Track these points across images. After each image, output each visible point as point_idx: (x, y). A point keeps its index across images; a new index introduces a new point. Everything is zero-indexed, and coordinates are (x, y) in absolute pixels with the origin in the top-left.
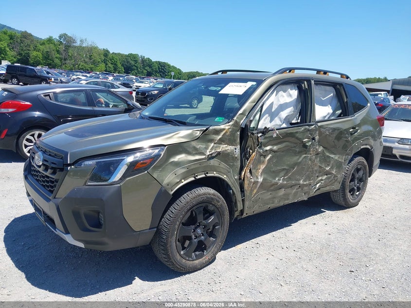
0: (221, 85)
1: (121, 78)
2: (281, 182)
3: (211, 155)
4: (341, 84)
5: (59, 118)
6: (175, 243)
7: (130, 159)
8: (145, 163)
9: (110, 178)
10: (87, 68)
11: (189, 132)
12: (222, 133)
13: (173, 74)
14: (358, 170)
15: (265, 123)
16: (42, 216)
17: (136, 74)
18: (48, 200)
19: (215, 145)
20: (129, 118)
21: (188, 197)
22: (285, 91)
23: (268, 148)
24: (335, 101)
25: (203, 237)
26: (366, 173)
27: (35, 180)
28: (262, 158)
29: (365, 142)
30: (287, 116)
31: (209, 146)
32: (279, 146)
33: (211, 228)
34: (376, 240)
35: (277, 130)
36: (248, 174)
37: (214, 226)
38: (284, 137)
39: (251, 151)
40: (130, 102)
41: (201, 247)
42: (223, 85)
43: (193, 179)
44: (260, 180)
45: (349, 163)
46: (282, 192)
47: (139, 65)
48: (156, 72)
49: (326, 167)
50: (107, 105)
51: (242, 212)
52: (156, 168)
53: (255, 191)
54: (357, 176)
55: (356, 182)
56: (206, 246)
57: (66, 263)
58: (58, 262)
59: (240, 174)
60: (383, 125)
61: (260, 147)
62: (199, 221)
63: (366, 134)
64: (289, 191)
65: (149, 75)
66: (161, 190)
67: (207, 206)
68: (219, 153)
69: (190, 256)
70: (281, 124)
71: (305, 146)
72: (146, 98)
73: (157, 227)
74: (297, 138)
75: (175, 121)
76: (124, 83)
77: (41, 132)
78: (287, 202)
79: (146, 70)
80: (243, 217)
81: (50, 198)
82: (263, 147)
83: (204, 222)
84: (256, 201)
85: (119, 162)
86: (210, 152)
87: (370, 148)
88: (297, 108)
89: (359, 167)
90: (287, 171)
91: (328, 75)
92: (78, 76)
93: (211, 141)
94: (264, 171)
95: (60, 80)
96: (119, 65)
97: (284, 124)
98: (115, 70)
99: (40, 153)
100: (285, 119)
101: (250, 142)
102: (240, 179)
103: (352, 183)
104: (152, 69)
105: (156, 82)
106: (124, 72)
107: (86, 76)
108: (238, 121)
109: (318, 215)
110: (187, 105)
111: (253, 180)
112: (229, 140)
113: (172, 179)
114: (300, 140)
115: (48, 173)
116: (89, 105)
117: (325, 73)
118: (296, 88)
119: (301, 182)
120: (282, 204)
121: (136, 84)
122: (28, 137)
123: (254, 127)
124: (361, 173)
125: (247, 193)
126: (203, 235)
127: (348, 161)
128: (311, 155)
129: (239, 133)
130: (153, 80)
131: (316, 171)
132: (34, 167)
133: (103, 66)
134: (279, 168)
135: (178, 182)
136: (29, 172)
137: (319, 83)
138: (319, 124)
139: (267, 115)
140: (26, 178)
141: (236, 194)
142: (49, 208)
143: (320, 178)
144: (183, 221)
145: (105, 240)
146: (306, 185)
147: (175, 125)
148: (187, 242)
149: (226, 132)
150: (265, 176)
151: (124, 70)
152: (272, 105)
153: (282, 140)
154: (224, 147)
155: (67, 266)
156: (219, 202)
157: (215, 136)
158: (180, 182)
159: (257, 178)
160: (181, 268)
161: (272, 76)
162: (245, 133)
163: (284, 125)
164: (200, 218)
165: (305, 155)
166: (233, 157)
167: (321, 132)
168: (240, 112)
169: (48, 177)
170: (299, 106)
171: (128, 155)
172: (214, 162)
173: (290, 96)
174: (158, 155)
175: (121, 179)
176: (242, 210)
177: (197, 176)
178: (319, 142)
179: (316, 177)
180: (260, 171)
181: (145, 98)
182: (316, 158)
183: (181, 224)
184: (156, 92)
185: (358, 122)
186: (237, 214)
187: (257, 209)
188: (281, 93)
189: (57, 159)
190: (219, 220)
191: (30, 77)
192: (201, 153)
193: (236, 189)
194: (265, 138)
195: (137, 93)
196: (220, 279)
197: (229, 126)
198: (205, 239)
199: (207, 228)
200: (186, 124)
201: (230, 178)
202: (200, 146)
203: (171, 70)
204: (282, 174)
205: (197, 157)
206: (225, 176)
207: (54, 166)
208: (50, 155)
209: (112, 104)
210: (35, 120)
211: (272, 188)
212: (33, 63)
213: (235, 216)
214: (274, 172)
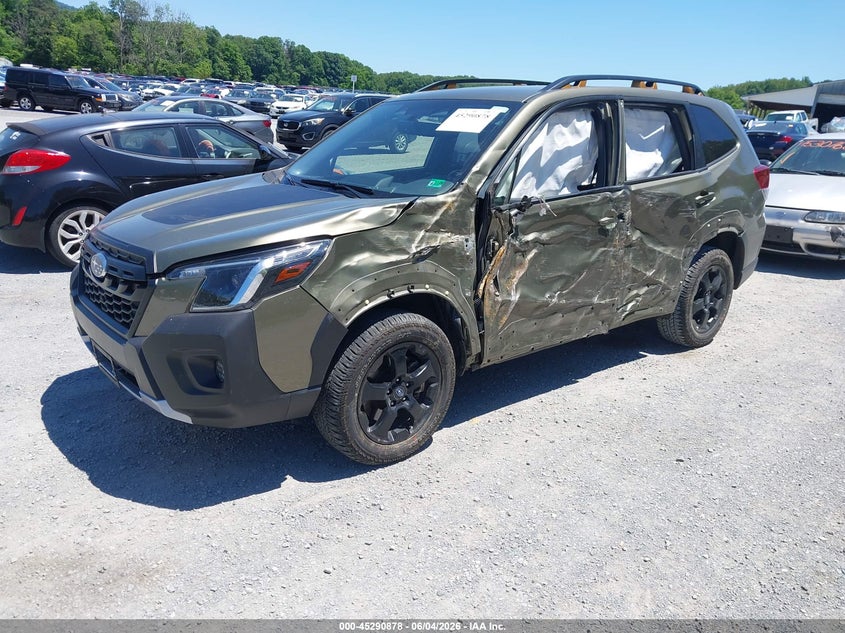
0: (442, 113)
1: (246, 92)
2: (554, 300)
3: (420, 252)
4: (681, 106)
5: (126, 182)
6: (355, 413)
7: (268, 263)
8: (296, 270)
9: (232, 299)
10: (175, 70)
11: (377, 209)
12: (441, 211)
13: (354, 79)
14: (712, 276)
15: (525, 188)
16: (111, 370)
17: (278, 80)
18: (121, 341)
19: (427, 234)
20: (263, 184)
21: (377, 332)
22: (566, 124)
23: (531, 237)
24: (670, 141)
25: (407, 403)
26: (728, 280)
27: (94, 306)
28: (519, 257)
29: (727, 221)
30: (569, 174)
31: (415, 236)
32: (553, 233)
33: (423, 386)
34: (735, 405)
35: (547, 201)
36: (492, 288)
37: (428, 384)
38: (560, 215)
39: (497, 244)
40: (265, 147)
41: (404, 420)
42: (446, 113)
43: (387, 298)
44: (515, 297)
45: (693, 262)
46: (557, 320)
47: (284, 62)
48: (319, 74)
49: (646, 270)
50: (220, 153)
51: (480, 357)
52: (316, 279)
53: (505, 318)
54: (710, 287)
55: (708, 298)
56: (413, 419)
57: (159, 453)
58: (146, 451)
59: (476, 288)
60: (767, 185)
61: (515, 236)
62: (398, 375)
63: (729, 204)
64: (570, 317)
65: (305, 81)
66: (326, 319)
67: (414, 348)
68: (435, 250)
69: (385, 436)
70: (558, 188)
71: (603, 231)
72: (298, 133)
73: (323, 386)
74: (589, 217)
75: (351, 187)
76: (252, 103)
77: (92, 212)
78: (566, 339)
79: (297, 71)
80: (482, 366)
81: (126, 336)
82: (520, 236)
83: (407, 375)
84: (507, 337)
85: (249, 268)
86: (417, 247)
87: (737, 232)
88: (590, 157)
89: (714, 269)
90: (568, 280)
91: (656, 88)
92: (156, 90)
93: (420, 226)
94: (522, 281)
95: (120, 98)
96: (242, 63)
97: (566, 189)
98: (234, 72)
99: (100, 255)
100: (566, 179)
101: (494, 227)
102: (476, 297)
103: (700, 300)
104: (311, 70)
105: (321, 98)
106: (253, 78)
107: (172, 88)
108: (471, 185)
109: (631, 363)
110: (383, 147)
111: (500, 299)
112: (455, 223)
113: (346, 299)
114: (594, 219)
115: (118, 292)
116: (185, 155)
117: (650, 83)
118: (590, 116)
119: (596, 300)
120: (557, 341)
121: (278, 103)
122: (67, 221)
123: (503, 198)
124: (718, 281)
125: (489, 323)
126: (407, 399)
127: (691, 259)
128: (616, 248)
129: (473, 210)
130: (314, 92)
131: (626, 278)
132: (92, 281)
133: (206, 64)
134: (551, 275)
135: (358, 305)
136: (82, 289)
137: (634, 104)
138: (633, 188)
139: (530, 174)
140: (76, 301)
141: (468, 324)
142: (125, 356)
143: (635, 292)
144: (370, 375)
145: (229, 408)
146: (605, 306)
147: (352, 196)
148: (379, 412)
149: (449, 208)
150: (526, 291)
151: (251, 74)
152: (539, 152)
153: (558, 221)
154: (444, 238)
155: (162, 459)
156: (435, 339)
157: (426, 217)
158: (362, 303)
159: (509, 294)
160: (369, 458)
161: (539, 95)
162: (484, 209)
163: (566, 192)
164: (401, 370)
165: (603, 249)
166: (463, 256)
167: (637, 202)
168: (475, 168)
169: (118, 299)
170: (595, 154)
171: (264, 256)
172: (426, 267)
173: (577, 132)
174: (319, 256)
175: (252, 300)
176: (480, 354)
177: (393, 293)
178: (633, 221)
179: (626, 291)
180: (515, 281)
181: (297, 135)
182: (626, 253)
183: (366, 381)
184: (319, 120)
185: (714, 180)
186: (470, 361)
187: (509, 352)
188: (558, 128)
189: (134, 266)
190: (436, 372)
191: (56, 93)
192: (399, 250)
193: (468, 316)
194: (525, 218)
195: (281, 124)
196: (438, 475)
197: (454, 196)
198: (412, 406)
199: (413, 388)
200: (372, 194)
201: (456, 295)
202: (398, 236)
203: (350, 69)
204: (558, 286)
205: (394, 258)
206: (447, 293)
207: (128, 278)
208: (119, 258)
209: (231, 149)
210: (78, 188)
211: (538, 313)
212: (59, 62)
213: (468, 365)
214: (542, 282)
